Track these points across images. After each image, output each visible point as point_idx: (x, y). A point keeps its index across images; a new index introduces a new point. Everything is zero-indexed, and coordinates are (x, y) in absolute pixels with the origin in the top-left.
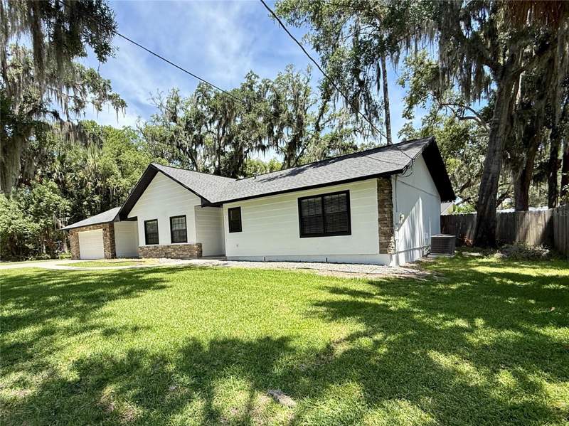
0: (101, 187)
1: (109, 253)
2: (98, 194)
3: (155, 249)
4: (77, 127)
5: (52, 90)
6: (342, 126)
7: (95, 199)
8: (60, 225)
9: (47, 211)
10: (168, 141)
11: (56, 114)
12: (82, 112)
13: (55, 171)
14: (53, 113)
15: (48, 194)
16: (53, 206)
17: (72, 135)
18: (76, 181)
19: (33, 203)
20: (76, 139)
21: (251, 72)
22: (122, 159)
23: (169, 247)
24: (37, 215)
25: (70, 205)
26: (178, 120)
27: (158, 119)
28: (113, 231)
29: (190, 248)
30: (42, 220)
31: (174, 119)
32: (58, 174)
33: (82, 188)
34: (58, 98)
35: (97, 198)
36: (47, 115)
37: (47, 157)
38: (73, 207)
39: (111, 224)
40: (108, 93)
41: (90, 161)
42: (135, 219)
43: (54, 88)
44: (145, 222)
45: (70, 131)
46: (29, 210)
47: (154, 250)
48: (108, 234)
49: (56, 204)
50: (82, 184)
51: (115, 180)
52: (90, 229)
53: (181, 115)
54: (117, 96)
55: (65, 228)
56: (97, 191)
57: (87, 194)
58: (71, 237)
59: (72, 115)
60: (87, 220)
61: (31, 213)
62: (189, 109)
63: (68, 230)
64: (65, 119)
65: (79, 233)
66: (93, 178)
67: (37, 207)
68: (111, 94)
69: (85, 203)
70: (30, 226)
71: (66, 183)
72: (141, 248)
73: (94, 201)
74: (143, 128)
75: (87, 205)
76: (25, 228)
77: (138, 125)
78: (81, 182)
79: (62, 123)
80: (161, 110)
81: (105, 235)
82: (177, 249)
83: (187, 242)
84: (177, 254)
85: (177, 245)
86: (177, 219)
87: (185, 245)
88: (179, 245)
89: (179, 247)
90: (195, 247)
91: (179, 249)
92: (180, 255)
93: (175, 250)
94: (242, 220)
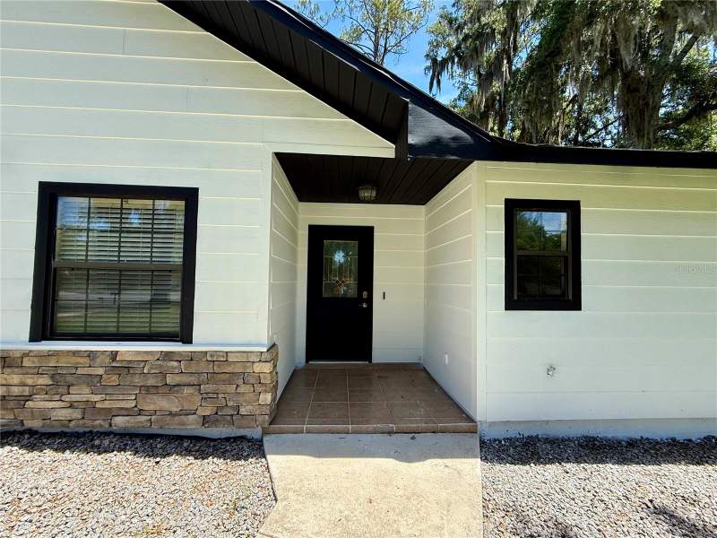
29: (215, 371)
82: (92, 381)
83: (186, 337)
84: (89, 408)
85: (91, 355)
86: (117, 202)
87: (168, 356)
88: (114, 355)
89: (112, 370)
90: (258, 368)
91: (114, 379)
92: (110, 413)
93: (60, 381)
94: (583, 260)
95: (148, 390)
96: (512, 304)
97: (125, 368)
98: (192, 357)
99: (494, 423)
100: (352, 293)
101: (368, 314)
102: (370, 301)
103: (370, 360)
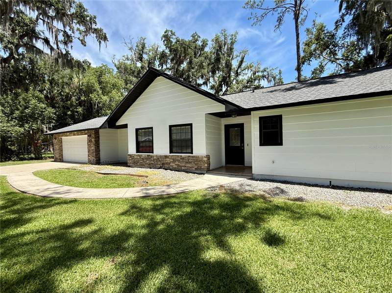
0: (84, 101)
1: (93, 158)
2: (81, 107)
3: (149, 158)
4: (65, 54)
5: (44, 21)
6: (255, 73)
7: (78, 110)
8: (45, 129)
9: (33, 117)
10: (136, 74)
11: (46, 41)
12: (69, 45)
13: (45, 89)
14: (44, 39)
15: (33, 101)
16: (38, 113)
17: (60, 60)
18: (61, 95)
19: (18, 109)
20: (64, 64)
21: (196, 33)
22: (103, 80)
23: (166, 157)
24: (22, 120)
25: (55, 114)
26: (143, 59)
27: (128, 59)
28: (99, 137)
29: (197, 159)
30: (26, 125)
31: (141, 59)
32: (47, 92)
33: (67, 101)
34: (49, 28)
35: (80, 109)
36: (39, 41)
37: (38, 77)
38: (58, 116)
39: (96, 131)
40: (94, 26)
41: (76, 80)
42: (125, 126)
43: (46, 20)
44: (137, 130)
45: (59, 57)
46: (14, 115)
47: (147, 159)
48: (93, 140)
49: (42, 112)
50: (68, 97)
51: (97, 96)
52: (74, 135)
53: (145, 57)
54: (101, 30)
55: (49, 132)
56: (80, 104)
57: (72, 105)
58: (55, 141)
59: (61, 46)
60: (70, 127)
61: (16, 118)
62: (151, 54)
63: (52, 134)
64: (55, 47)
65: (63, 137)
66: (77, 94)
67: (22, 113)
68: (96, 27)
69: (69, 113)
70: (14, 129)
71: (54, 98)
72: (130, 156)
73: (77, 112)
74: (117, 63)
75: (71, 115)
76: (9, 132)
77: (113, 61)
78: (67, 96)
79: (52, 49)
80: (132, 51)
81: (90, 141)
82: (178, 160)
83: (192, 153)
84: (178, 165)
85: (178, 156)
86: (180, 127)
87: (189, 156)
88: (181, 156)
89: (181, 159)
90: (204, 159)
91: (181, 160)
92: (181, 166)
93: (174, 161)
94: (283, 131)
95: (187, 163)
96: (261, 144)
97: (183, 159)
98: (193, 157)
99: (258, 175)
100: (240, 145)
101: (243, 150)
102: (244, 146)
103: (244, 165)
